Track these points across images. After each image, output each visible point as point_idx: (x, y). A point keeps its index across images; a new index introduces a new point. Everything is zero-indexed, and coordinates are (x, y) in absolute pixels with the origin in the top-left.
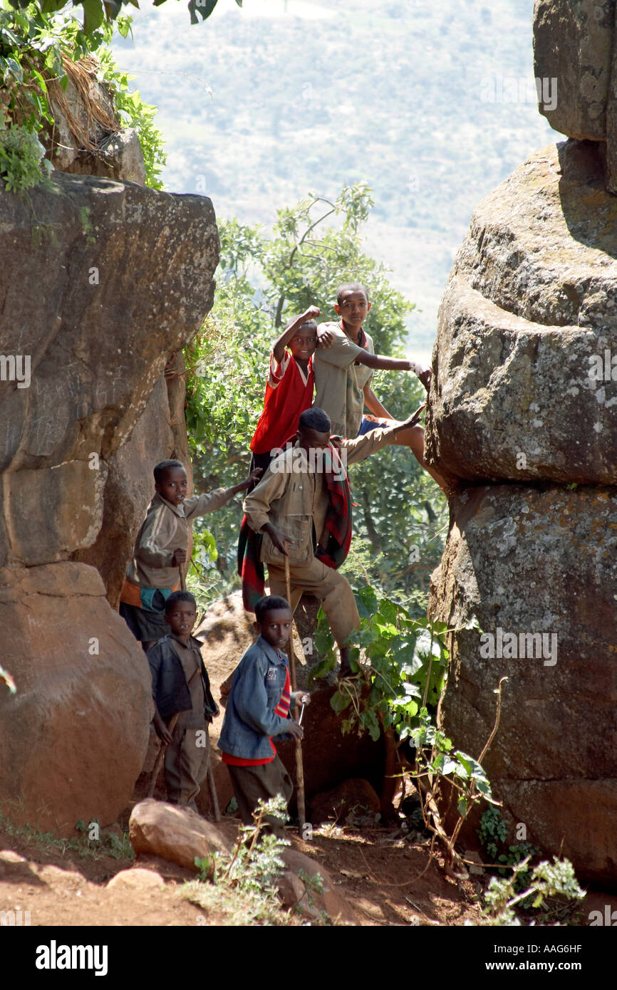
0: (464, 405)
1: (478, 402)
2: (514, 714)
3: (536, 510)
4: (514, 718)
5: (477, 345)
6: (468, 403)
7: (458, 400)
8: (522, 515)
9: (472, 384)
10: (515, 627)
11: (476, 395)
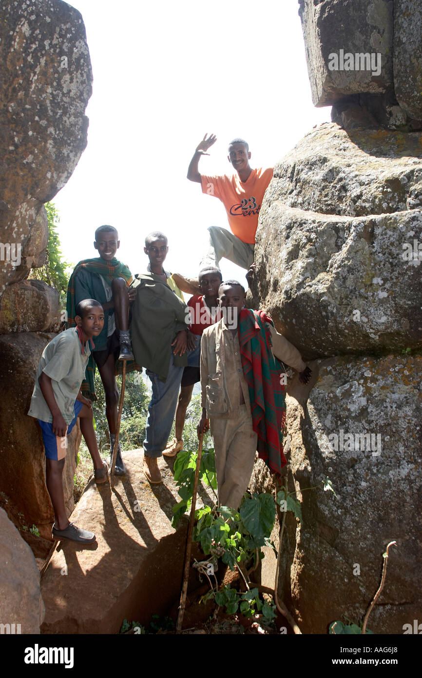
0: (307, 288)
1: (321, 284)
2: (371, 552)
3: (378, 373)
4: (371, 555)
5: (312, 239)
6: (310, 286)
7: (300, 285)
8: (366, 379)
9: (312, 271)
10: (374, 477)
11: (317, 279)
